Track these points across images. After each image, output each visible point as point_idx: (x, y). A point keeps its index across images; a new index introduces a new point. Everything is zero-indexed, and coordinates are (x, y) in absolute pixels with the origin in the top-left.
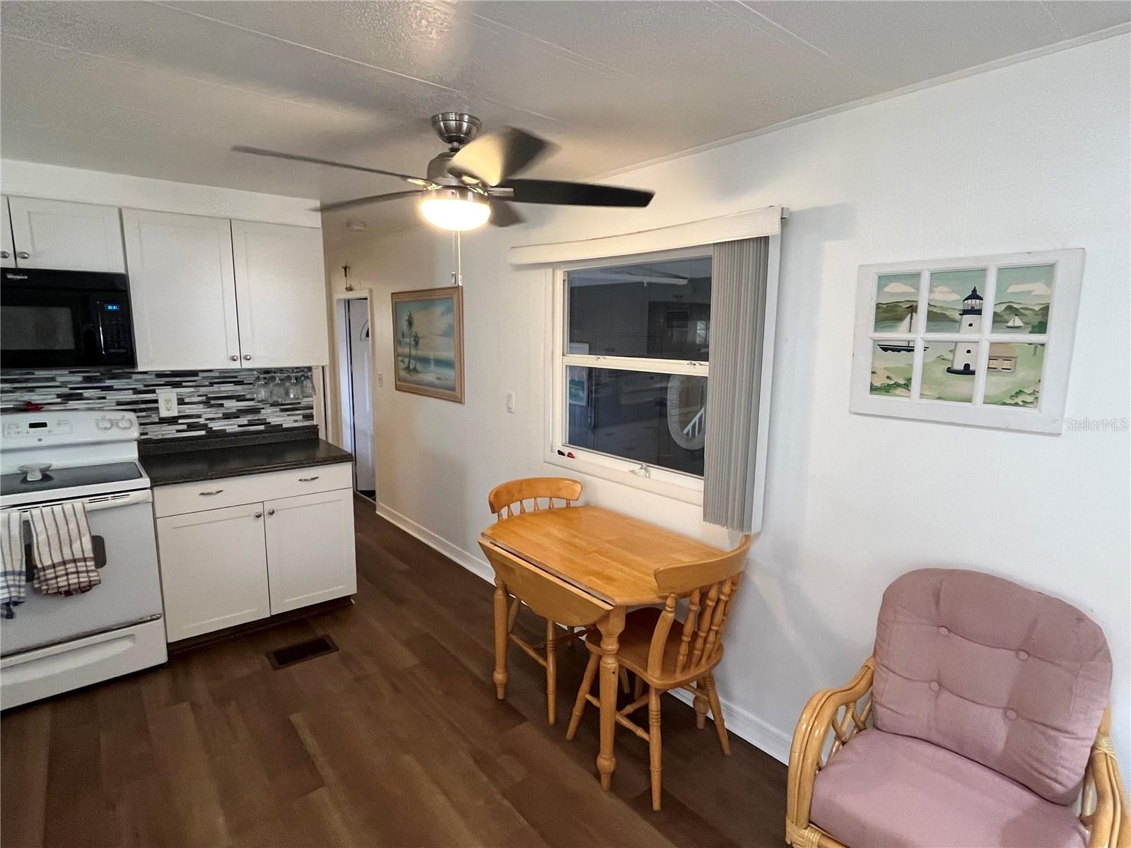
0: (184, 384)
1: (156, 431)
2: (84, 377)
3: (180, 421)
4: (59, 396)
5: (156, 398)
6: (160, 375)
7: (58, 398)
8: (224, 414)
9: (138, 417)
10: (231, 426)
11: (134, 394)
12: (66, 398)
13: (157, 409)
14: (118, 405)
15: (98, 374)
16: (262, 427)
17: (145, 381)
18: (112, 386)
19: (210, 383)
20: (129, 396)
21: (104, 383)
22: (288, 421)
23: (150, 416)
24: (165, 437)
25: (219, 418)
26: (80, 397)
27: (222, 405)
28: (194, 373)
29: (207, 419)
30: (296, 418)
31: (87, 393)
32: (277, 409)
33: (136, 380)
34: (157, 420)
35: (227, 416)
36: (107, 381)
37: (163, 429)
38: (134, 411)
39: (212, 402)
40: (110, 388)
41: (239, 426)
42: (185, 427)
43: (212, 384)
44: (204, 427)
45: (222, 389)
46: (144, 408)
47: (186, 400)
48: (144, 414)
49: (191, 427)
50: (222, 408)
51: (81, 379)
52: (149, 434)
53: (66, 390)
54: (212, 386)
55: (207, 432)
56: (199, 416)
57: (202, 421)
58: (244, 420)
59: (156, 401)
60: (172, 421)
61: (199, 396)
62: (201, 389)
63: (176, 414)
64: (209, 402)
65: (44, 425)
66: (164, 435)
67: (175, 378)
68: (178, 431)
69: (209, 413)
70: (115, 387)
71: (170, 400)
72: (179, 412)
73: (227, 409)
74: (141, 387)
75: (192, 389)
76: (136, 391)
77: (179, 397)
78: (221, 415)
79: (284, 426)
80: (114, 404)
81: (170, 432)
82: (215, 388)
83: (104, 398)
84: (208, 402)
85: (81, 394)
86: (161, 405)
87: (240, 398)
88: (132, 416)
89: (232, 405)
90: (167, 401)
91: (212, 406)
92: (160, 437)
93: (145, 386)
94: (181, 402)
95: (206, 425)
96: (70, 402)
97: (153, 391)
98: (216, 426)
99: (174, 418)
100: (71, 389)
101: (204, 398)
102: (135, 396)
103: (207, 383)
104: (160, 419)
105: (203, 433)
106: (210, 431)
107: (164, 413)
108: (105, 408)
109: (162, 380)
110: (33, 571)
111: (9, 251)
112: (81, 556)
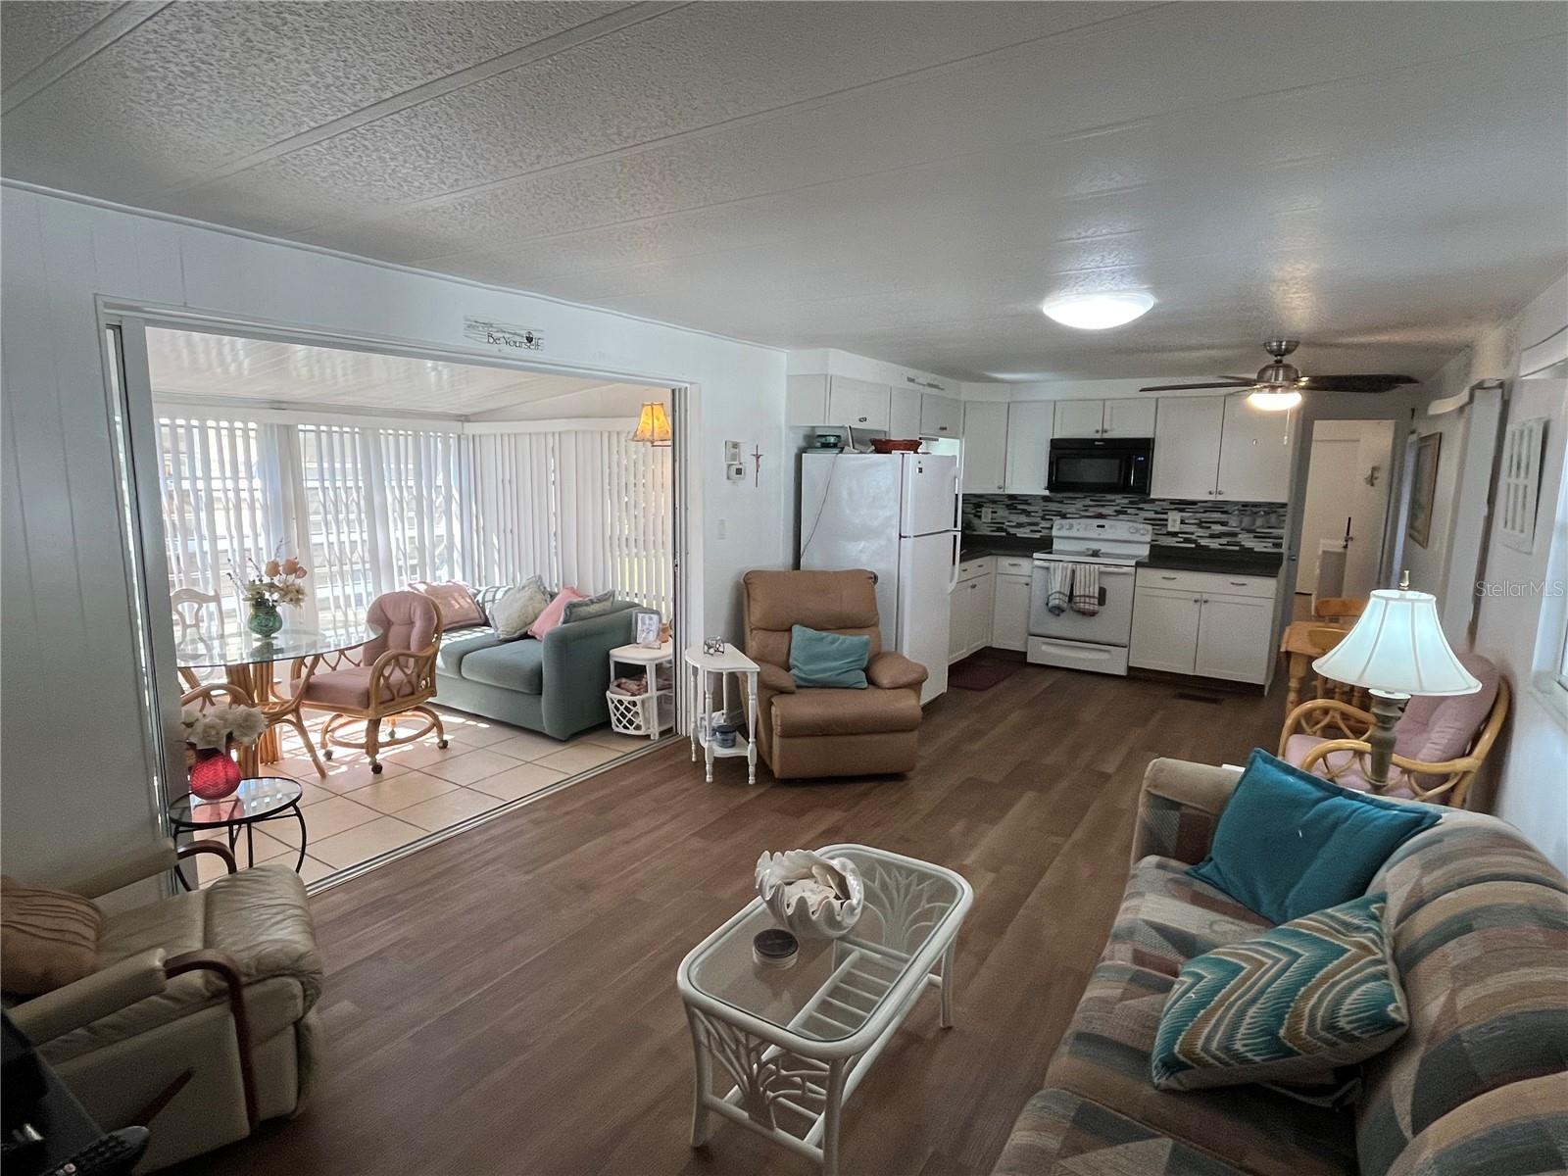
0: (1187, 510)
1: (1164, 540)
2: (1130, 500)
3: (1179, 535)
4: (1116, 511)
5: (1167, 518)
6: (1172, 502)
7: (1114, 512)
8: (1210, 534)
9: (1153, 529)
10: (1214, 544)
12: (1119, 512)
13: (1166, 525)
14: (1144, 520)
15: (1139, 499)
16: (1237, 548)
18: (1144, 508)
19: (1205, 510)
20: (1152, 515)
22: (1259, 546)
23: (1162, 530)
24: (1169, 545)
25: (1206, 537)
26: (1125, 513)
27: (1210, 527)
28: (1194, 503)
29: (1197, 537)
30: (1265, 544)
31: (1129, 511)
32: (1252, 535)
33: (1159, 505)
34: (1165, 533)
35: (1212, 536)
36: (1142, 504)
37: (1169, 539)
38: (1153, 525)
39: (1204, 525)
40: (1142, 509)
41: (1221, 545)
42: (1181, 540)
43: (1205, 512)
44: (1195, 542)
45: (1212, 515)
46: (1159, 523)
47: (1187, 521)
48: (1159, 527)
49: (1186, 540)
50: (1209, 530)
51: (1128, 502)
52: (1160, 541)
53: (1118, 508)
55: (1196, 546)
56: (1192, 534)
57: (1194, 537)
58: (1224, 541)
59: (1166, 520)
60: (1175, 534)
61: (1195, 519)
62: (1198, 514)
63: (1177, 530)
65: (1103, 526)
66: (1168, 543)
67: (1181, 505)
68: (1177, 542)
69: (1201, 532)
71: (1176, 520)
72: (1180, 529)
73: (1213, 531)
75: (1191, 514)
76: (1156, 513)
77: (1182, 519)
78: (1207, 535)
79: (1256, 550)
80: (1142, 519)
81: (1172, 542)
82: (1208, 514)
83: (1138, 515)
84: (1200, 524)
85: (1126, 511)
86: (1170, 523)
87: (1223, 524)
88: (1150, 527)
89: (1217, 528)
90: (1174, 523)
91: (1202, 527)
92: (1165, 544)
94: (1182, 522)
95: (1196, 540)
96: (1120, 515)
97: (1166, 513)
98: (1203, 542)
99: (1176, 532)
100: (1122, 507)
101: (1198, 521)
102: (1155, 515)
103: (1203, 510)
104: (1167, 532)
105: (1193, 546)
106: (1198, 546)
107: (1170, 529)
108: (1138, 521)
109: (1173, 507)
110: (1071, 596)
111: (1100, 429)
112: (1092, 596)
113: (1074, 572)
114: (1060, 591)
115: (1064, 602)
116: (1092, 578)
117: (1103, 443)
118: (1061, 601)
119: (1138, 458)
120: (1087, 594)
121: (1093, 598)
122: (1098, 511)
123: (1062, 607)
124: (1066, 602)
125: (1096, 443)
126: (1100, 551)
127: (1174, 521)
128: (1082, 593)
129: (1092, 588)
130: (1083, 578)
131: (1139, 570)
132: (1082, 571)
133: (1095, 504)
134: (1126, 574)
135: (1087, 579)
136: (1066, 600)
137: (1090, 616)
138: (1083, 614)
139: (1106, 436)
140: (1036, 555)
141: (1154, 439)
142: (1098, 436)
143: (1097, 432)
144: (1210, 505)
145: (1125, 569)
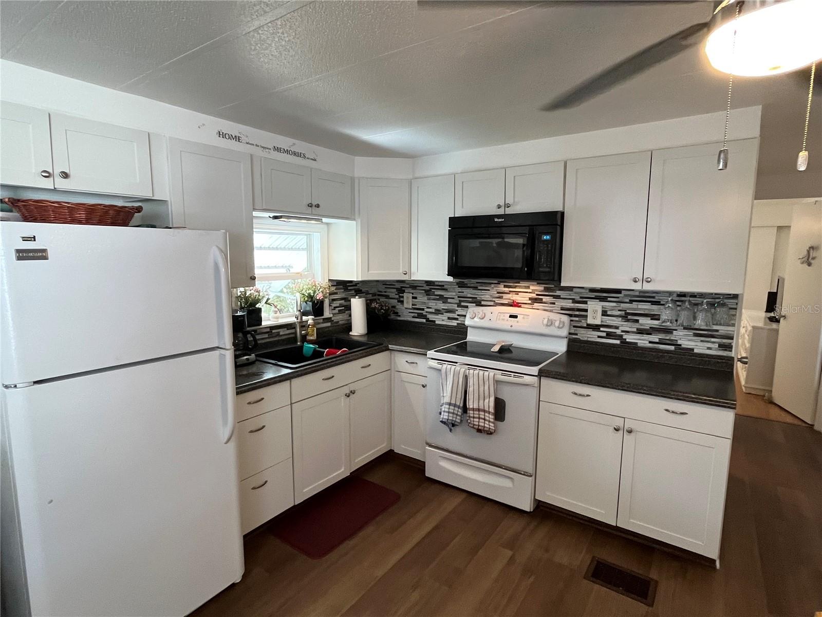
0: (609, 299)
1: (583, 334)
2: (544, 287)
3: (602, 329)
5: (587, 308)
6: (592, 290)
7: (529, 300)
8: (637, 329)
9: (571, 321)
10: (643, 341)
11: (573, 303)
12: (534, 300)
13: (586, 316)
14: (561, 310)
15: (553, 286)
16: (672, 348)
17: (581, 294)
18: (560, 296)
19: (630, 300)
20: (569, 304)
21: (556, 292)
23: (581, 321)
24: (589, 339)
25: (633, 332)
27: (637, 321)
28: (618, 291)
29: (623, 331)
31: (545, 299)
32: (691, 333)
33: (576, 293)
34: (585, 326)
35: (640, 332)
36: (557, 292)
37: (589, 333)
38: (570, 315)
39: (629, 317)
41: (650, 342)
42: (604, 334)
43: (631, 302)
44: (619, 337)
45: (640, 307)
46: (576, 314)
47: (609, 313)
48: (577, 319)
49: (609, 335)
50: (637, 324)
51: (542, 288)
52: (579, 335)
53: (534, 296)
54: (632, 303)
55: (621, 342)
56: (617, 328)
57: (618, 332)
58: (655, 338)
59: (586, 311)
60: (596, 328)
61: (619, 310)
62: (622, 305)
63: (598, 322)
64: (627, 317)
65: (516, 317)
66: (588, 337)
67: (603, 294)
68: (599, 337)
69: (626, 326)
70: (562, 296)
71: (597, 311)
72: (602, 322)
73: (641, 325)
74: (577, 298)
75: (614, 304)
76: (574, 301)
77: (603, 309)
78: (635, 330)
79: (696, 351)
80: (560, 309)
81: (593, 336)
82: (634, 305)
83: (554, 304)
84: (626, 317)
85: (542, 299)
86: (590, 314)
87: (654, 317)
88: (566, 319)
89: (646, 322)
91: (628, 320)
92: (586, 339)
93: (581, 298)
94: (604, 313)
95: (621, 336)
96: (535, 304)
97: (586, 303)
98: (630, 338)
99: (597, 325)
100: (537, 295)
101: (624, 312)
102: (573, 305)
103: (628, 301)
104: (588, 325)
105: (618, 342)
106: (624, 342)
107: (590, 321)
108: (554, 311)
109: (593, 295)
110: (465, 409)
111: (502, 204)
112: (487, 410)
113: (466, 378)
114: (453, 402)
115: (457, 415)
116: (486, 387)
117: (503, 220)
118: (453, 413)
119: (545, 237)
120: (481, 407)
121: (489, 413)
122: (511, 298)
123: (455, 421)
124: (459, 416)
125: (495, 220)
126: (512, 344)
127: (595, 312)
128: (476, 406)
129: (488, 400)
130: (476, 387)
131: (544, 381)
132: (476, 378)
133: (510, 291)
134: (527, 385)
135: (481, 389)
136: (459, 414)
137: (488, 434)
138: (479, 431)
139: (509, 211)
140: (431, 353)
141: (563, 214)
142: (501, 212)
143: (499, 207)
144: (637, 294)
145: (527, 379)
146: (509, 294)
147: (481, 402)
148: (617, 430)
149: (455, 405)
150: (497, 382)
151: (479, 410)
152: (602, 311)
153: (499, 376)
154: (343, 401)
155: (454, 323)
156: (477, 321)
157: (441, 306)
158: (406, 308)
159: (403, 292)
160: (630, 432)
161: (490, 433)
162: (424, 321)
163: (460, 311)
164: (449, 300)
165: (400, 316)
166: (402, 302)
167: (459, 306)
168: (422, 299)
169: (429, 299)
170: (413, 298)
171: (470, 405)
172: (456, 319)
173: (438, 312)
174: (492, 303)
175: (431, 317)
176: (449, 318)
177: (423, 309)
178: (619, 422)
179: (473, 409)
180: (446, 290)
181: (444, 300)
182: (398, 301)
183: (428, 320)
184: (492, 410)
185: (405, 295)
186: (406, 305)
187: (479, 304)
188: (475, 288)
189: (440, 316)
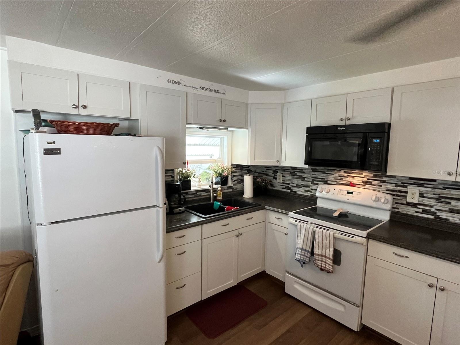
0: (425, 185)
1: (403, 209)
2: (374, 174)
3: (418, 206)
5: (407, 191)
6: (411, 178)
7: (362, 182)
8: (450, 209)
9: (394, 199)
10: (454, 218)
11: (395, 186)
12: (366, 183)
13: (406, 197)
14: (386, 190)
15: (381, 174)
17: (402, 180)
18: (385, 181)
19: (444, 187)
20: (392, 187)
21: (382, 178)
23: (402, 200)
24: (408, 213)
25: (445, 211)
27: (450, 203)
28: (433, 181)
29: (436, 210)
33: (398, 179)
34: (405, 203)
35: (452, 211)
36: (384, 178)
37: (408, 208)
38: (393, 195)
39: (443, 200)
42: (421, 210)
43: (445, 188)
44: (434, 214)
45: (452, 193)
46: (399, 195)
47: (425, 195)
48: (399, 198)
49: (425, 212)
50: (450, 205)
51: (372, 175)
52: (399, 209)
54: (445, 190)
55: (435, 217)
56: (432, 207)
57: (433, 210)
59: (406, 192)
60: (414, 205)
61: (434, 194)
62: (437, 190)
63: (416, 201)
64: (441, 199)
65: (352, 193)
66: (407, 212)
67: (419, 182)
68: (416, 212)
69: (440, 206)
70: (387, 181)
71: (415, 193)
72: (419, 201)
73: (453, 206)
74: (399, 183)
75: (430, 189)
76: (397, 185)
77: (421, 193)
78: (447, 209)
80: (385, 190)
81: (411, 211)
82: (447, 191)
83: (381, 186)
84: (439, 199)
85: (371, 182)
86: (409, 195)
88: (389, 197)
89: (458, 205)
91: (442, 202)
92: (405, 212)
93: (402, 183)
94: (421, 195)
95: (436, 213)
96: (366, 185)
97: (406, 187)
98: (442, 215)
99: (415, 204)
100: (368, 179)
101: (438, 196)
102: (395, 188)
103: (442, 187)
104: (407, 202)
105: (432, 217)
106: (437, 217)
107: (409, 200)
108: (380, 191)
109: (413, 181)
110: (312, 253)
111: (344, 118)
112: (328, 256)
113: (314, 233)
114: (304, 248)
115: (307, 257)
116: (328, 242)
117: (344, 129)
118: (304, 255)
119: (375, 141)
120: (324, 254)
121: (329, 258)
122: (349, 181)
123: (305, 261)
124: (308, 257)
125: (339, 129)
126: (348, 212)
127: (413, 194)
128: (320, 253)
129: (328, 250)
130: (320, 240)
131: (370, 241)
132: (321, 233)
133: (348, 176)
134: (358, 243)
135: (324, 242)
136: (308, 256)
137: (327, 272)
138: (322, 269)
139: (348, 123)
140: (291, 214)
141: (389, 124)
142: (343, 123)
143: (342, 120)
144: (450, 183)
145: (358, 239)
146: (347, 177)
147: (324, 251)
148: (431, 286)
149: (305, 250)
150: (336, 239)
151: (322, 256)
152: (419, 194)
153: (338, 235)
154: (234, 239)
155: (309, 194)
156: (324, 194)
157: (300, 182)
158: (278, 183)
159: (277, 172)
160: (443, 290)
161: (329, 272)
162: (289, 191)
163: (313, 187)
164: (306, 179)
165: (274, 187)
166: (276, 179)
167: (312, 183)
168: (288, 177)
169: (293, 178)
170: (283, 176)
171: (316, 251)
172: (310, 192)
173: (298, 186)
174: (335, 183)
175: (294, 189)
176: (305, 191)
177: (289, 184)
178: (434, 281)
179: (318, 255)
180: (304, 172)
181: (303, 179)
182: (274, 178)
183: (292, 191)
184: (331, 257)
185: (278, 174)
186: (278, 181)
187: (326, 183)
188: (324, 172)
189: (299, 189)
